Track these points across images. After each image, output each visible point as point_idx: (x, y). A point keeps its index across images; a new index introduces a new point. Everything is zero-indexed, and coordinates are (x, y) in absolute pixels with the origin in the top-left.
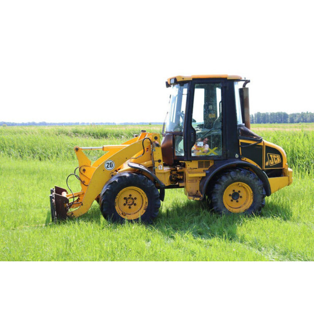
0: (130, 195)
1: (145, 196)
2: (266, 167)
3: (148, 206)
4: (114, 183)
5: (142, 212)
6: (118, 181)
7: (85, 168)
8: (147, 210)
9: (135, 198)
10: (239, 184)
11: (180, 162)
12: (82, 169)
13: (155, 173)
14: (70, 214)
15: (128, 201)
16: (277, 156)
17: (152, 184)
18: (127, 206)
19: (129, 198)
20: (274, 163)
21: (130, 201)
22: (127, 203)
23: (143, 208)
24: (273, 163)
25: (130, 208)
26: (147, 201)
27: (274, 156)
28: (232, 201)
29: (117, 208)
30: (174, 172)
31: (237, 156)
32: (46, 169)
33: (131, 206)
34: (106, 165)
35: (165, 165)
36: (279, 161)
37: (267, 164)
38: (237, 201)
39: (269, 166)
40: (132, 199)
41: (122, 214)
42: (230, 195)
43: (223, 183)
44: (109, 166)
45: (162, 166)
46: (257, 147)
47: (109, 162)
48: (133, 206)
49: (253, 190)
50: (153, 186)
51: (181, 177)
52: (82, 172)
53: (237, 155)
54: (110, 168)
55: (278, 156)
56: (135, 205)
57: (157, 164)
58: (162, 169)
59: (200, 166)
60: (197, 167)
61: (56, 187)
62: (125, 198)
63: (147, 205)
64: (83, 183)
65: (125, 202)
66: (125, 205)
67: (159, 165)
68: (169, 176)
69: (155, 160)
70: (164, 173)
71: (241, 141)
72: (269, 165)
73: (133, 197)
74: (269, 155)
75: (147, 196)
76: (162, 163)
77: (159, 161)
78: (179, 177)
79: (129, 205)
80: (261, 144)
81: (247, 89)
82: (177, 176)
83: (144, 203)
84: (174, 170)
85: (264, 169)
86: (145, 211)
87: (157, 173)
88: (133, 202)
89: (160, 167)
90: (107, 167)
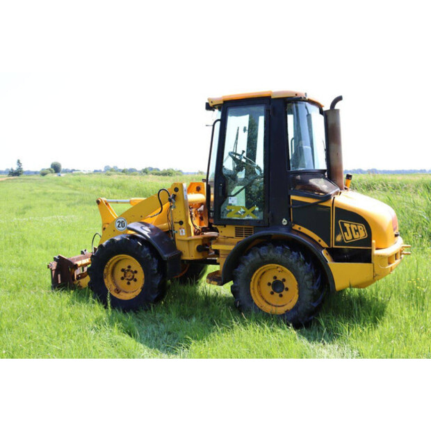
0: (129, 267)
2: (337, 243)
3: (144, 284)
5: (138, 292)
9: (136, 272)
10: (278, 267)
15: (127, 275)
16: (359, 227)
18: (126, 282)
19: (128, 270)
20: (353, 238)
21: (129, 275)
22: (125, 276)
23: (140, 286)
24: (350, 237)
25: (129, 283)
27: (353, 226)
28: (272, 293)
31: (285, 222)
34: (117, 224)
36: (362, 234)
37: (339, 238)
38: (281, 296)
39: (342, 243)
40: (132, 272)
41: (115, 291)
42: (269, 284)
43: (247, 263)
44: (120, 226)
45: (184, 230)
46: (321, 209)
47: (121, 220)
48: (132, 282)
49: (297, 280)
53: (284, 220)
54: (122, 228)
55: (361, 227)
56: (135, 280)
57: (177, 226)
58: (184, 234)
59: (238, 234)
60: (234, 235)
62: (123, 270)
65: (123, 275)
66: (122, 278)
67: (180, 229)
69: (174, 221)
70: (188, 241)
71: (293, 197)
72: (343, 241)
73: (133, 269)
74: (342, 223)
76: (184, 225)
77: (181, 223)
79: (128, 279)
80: (328, 204)
81: (338, 110)
85: (334, 246)
86: (141, 290)
87: (178, 240)
88: (133, 277)
89: (182, 232)
90: (118, 226)
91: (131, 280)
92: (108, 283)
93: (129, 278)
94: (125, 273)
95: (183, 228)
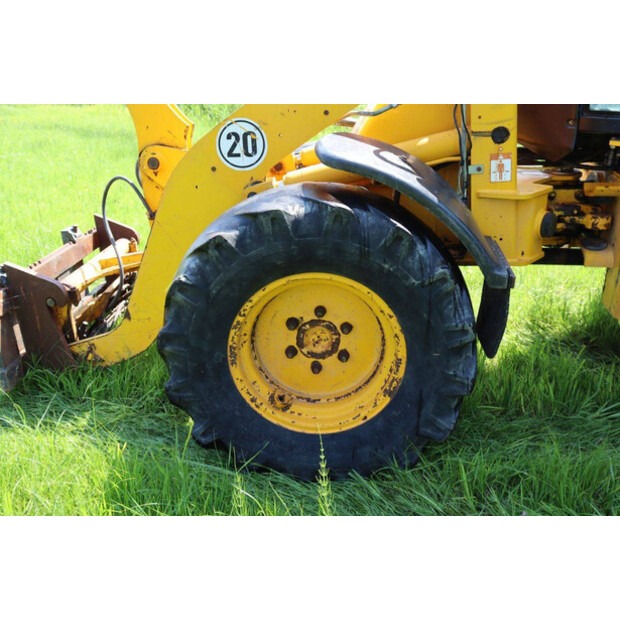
0: (320, 311)
1: (392, 326)
5: (371, 403)
6: (240, 240)
8: (400, 397)
9: (347, 327)
12: (148, 156)
13: (467, 201)
15: (309, 338)
18: (303, 362)
19: (313, 323)
21: (319, 338)
22: (300, 343)
23: (378, 383)
25: (316, 368)
26: (403, 354)
30: (567, 196)
33: (324, 362)
34: (226, 145)
35: (525, 157)
40: (331, 327)
41: (272, 401)
44: (239, 149)
45: (508, 164)
47: (240, 129)
48: (331, 363)
50: (443, 280)
51: (601, 223)
52: (150, 173)
54: (244, 160)
56: (344, 356)
57: (482, 148)
58: (507, 177)
61: (98, 220)
62: (292, 323)
63: (401, 373)
65: (293, 342)
66: (291, 352)
67: (495, 157)
68: (542, 214)
69: (474, 127)
70: (517, 202)
73: (336, 317)
75: (404, 330)
76: (512, 144)
77: (500, 135)
78: (588, 221)
79: (312, 354)
82: (582, 214)
83: (389, 360)
84: (565, 185)
86: (384, 401)
88: (335, 345)
89: (501, 167)
90: (230, 154)
91: (323, 355)
92: (245, 377)
93: (319, 349)
94: (301, 332)
95: (507, 156)
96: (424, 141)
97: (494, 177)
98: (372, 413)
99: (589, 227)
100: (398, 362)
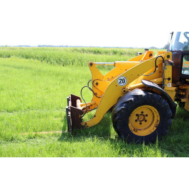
0: (142, 112)
1: (157, 114)
3: (159, 124)
4: (130, 102)
5: (152, 129)
6: (134, 100)
7: (98, 82)
9: (147, 115)
11: (187, 80)
12: (95, 82)
14: (84, 124)
15: (140, 118)
17: (167, 104)
18: (138, 123)
19: (141, 115)
21: (141, 118)
23: (153, 125)
25: (141, 124)
26: (159, 119)
29: (130, 125)
32: (66, 72)
33: (142, 122)
34: (119, 81)
40: (144, 115)
41: (134, 130)
44: (122, 82)
47: (122, 78)
48: (143, 122)
50: (167, 106)
51: (184, 94)
52: (95, 86)
54: (122, 84)
56: (146, 121)
61: (71, 95)
62: (137, 115)
64: (95, 94)
65: (137, 119)
66: (136, 121)
67: (168, 83)
69: (165, 78)
70: (172, 91)
75: (160, 115)
76: (171, 81)
77: (169, 79)
78: (181, 93)
79: (140, 121)
82: (180, 92)
83: (155, 121)
86: (155, 128)
87: (166, 90)
88: (144, 119)
89: (169, 85)
90: (120, 83)
93: (141, 120)
94: (138, 117)
95: (170, 83)
96: (155, 80)
97: (168, 86)
98: (153, 131)
99: (182, 94)
100: (158, 121)
